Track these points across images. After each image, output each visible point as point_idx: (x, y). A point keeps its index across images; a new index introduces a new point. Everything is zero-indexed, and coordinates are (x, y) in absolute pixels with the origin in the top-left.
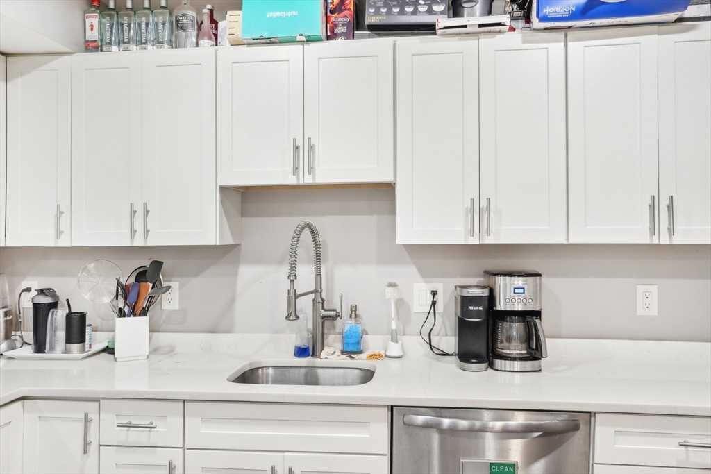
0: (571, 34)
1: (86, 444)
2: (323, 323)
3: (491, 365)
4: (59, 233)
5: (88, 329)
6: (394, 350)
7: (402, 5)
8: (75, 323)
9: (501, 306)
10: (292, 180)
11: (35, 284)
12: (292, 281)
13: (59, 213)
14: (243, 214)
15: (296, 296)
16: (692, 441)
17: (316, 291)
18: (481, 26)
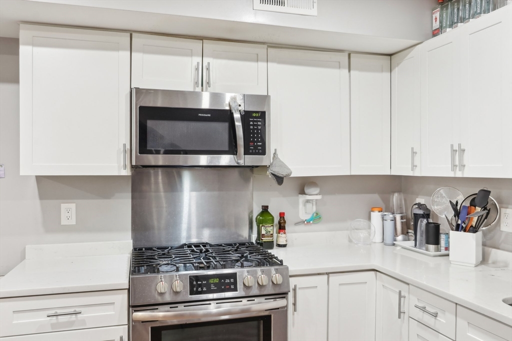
4: (414, 166)
8: (432, 231)
13: (414, 153)
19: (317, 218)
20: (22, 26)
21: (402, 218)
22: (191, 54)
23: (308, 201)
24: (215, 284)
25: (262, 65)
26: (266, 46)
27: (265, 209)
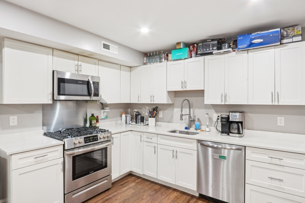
0: (249, 51)
1: (141, 140)
2: (191, 122)
3: (228, 134)
4: (139, 101)
5: (144, 120)
6: (207, 129)
7: (206, 49)
8: (142, 118)
9: (231, 120)
10: (182, 90)
11: (136, 110)
12: (182, 112)
13: (139, 97)
14: (175, 97)
15: (183, 115)
16: (273, 157)
17: (189, 114)
18: (224, 52)
19: (107, 117)
20: (5, 39)
21: (131, 116)
22: (74, 60)
23: (104, 112)
24: (92, 139)
25: (97, 66)
26: (98, 60)
27: (93, 115)
